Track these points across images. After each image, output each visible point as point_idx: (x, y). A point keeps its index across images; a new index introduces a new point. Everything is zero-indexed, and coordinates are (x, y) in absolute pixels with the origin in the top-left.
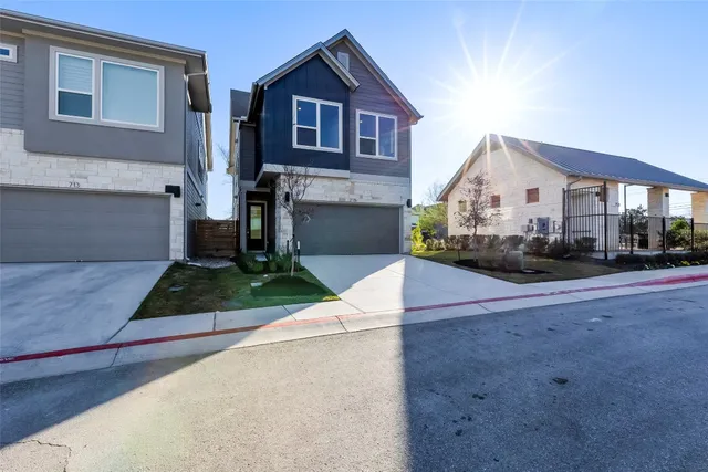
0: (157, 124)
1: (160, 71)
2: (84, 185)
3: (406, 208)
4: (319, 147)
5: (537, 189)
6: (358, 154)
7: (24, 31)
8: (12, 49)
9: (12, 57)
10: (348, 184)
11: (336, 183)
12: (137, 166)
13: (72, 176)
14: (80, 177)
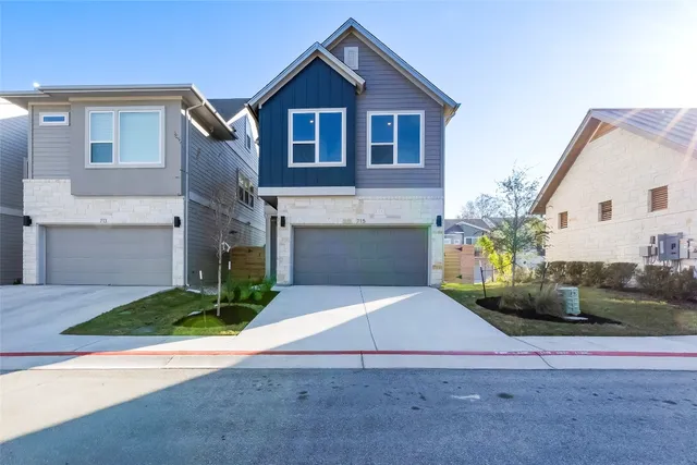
0: (159, 162)
1: (161, 110)
2: (111, 221)
3: (434, 228)
4: (317, 163)
5: (665, 188)
6: (369, 165)
7: (71, 99)
8: (65, 115)
9: (66, 122)
10: (356, 201)
11: (340, 203)
12: (148, 201)
13: (102, 213)
14: (106, 213)
